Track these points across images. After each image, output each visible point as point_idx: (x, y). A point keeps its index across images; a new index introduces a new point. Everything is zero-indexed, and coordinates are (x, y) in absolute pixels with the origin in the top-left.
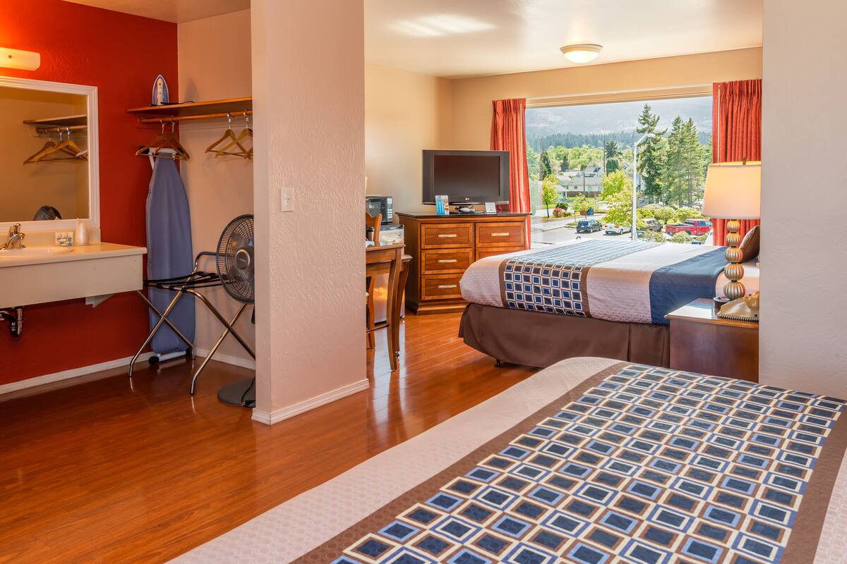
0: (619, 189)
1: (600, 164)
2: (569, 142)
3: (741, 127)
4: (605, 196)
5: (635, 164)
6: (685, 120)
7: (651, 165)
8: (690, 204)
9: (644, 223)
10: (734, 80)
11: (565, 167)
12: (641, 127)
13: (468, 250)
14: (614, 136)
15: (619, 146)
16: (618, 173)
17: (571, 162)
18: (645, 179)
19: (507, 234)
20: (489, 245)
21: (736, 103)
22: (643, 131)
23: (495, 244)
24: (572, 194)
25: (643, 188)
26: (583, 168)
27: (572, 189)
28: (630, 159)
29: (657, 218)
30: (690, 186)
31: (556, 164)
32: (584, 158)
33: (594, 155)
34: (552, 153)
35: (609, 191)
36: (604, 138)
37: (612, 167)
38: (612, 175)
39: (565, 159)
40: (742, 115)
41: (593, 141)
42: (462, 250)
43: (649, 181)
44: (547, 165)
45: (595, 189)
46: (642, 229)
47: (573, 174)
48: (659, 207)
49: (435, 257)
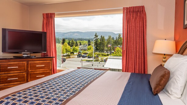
0: (91, 49)
1: (87, 44)
2: (81, 40)
3: (133, 24)
4: (88, 50)
5: (94, 44)
6: (103, 36)
7: (97, 45)
8: (103, 52)
9: (95, 56)
10: (131, 6)
11: (80, 44)
12: (95, 37)
13: (24, 73)
14: (90, 39)
15: (91, 41)
16: (91, 46)
17: (82, 44)
18: (95, 47)
19: (44, 66)
20: (35, 70)
21: (131, 15)
22: (95, 38)
23: (38, 70)
24: (82, 50)
25: (95, 49)
26: (84, 45)
27: (82, 49)
28: (93, 43)
29: (98, 55)
30: (104, 49)
31: (79, 44)
32: (84, 43)
33: (86, 42)
34: (78, 42)
35: (89, 49)
36: (88, 39)
37: (89, 45)
38: (89, 46)
39: (81, 43)
40: (134, 20)
41: (86, 40)
42: (21, 74)
43: (96, 48)
44: (77, 44)
45: (86, 49)
46: (95, 57)
47: (82, 46)
48: (98, 53)
49: (6, 77)
